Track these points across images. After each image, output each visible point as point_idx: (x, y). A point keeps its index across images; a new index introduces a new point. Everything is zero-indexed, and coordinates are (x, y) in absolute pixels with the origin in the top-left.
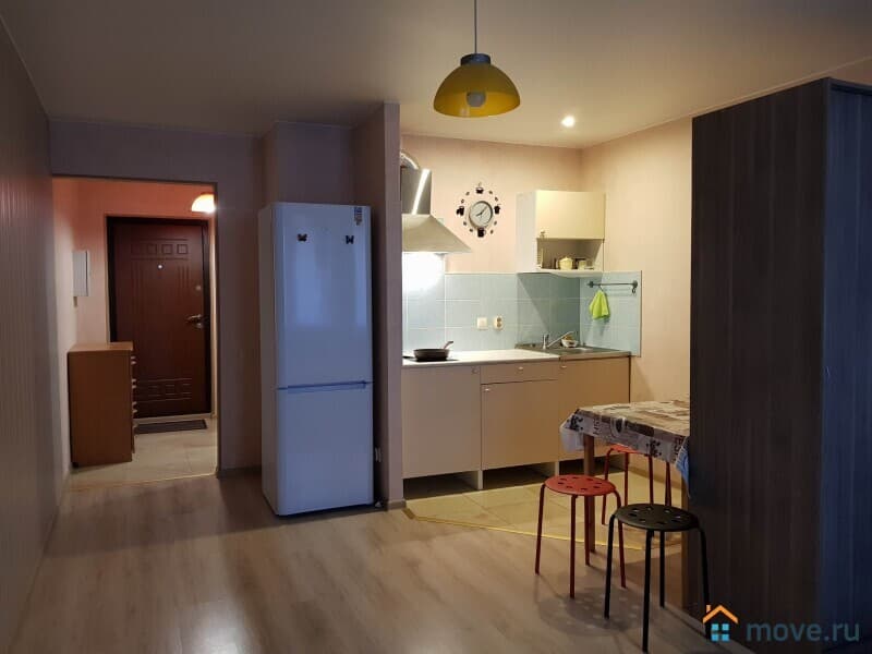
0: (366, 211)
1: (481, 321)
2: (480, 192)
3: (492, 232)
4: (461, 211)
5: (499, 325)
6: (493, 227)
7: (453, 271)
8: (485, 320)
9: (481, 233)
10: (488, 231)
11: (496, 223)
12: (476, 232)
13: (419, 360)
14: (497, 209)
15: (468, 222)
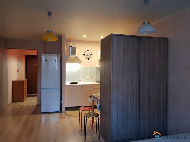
0: (59, 55)
1: (88, 77)
2: (88, 51)
3: (91, 59)
4: (84, 55)
5: (92, 77)
6: (91, 58)
7: (82, 66)
8: (89, 76)
9: (88, 59)
10: (90, 59)
11: (92, 57)
12: (87, 59)
13: (72, 84)
14: (92, 54)
15: (86, 57)
